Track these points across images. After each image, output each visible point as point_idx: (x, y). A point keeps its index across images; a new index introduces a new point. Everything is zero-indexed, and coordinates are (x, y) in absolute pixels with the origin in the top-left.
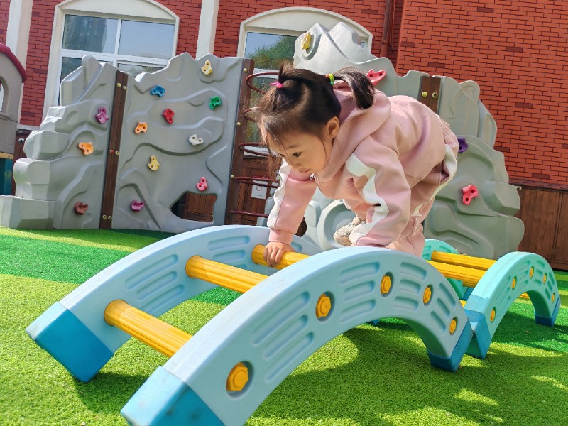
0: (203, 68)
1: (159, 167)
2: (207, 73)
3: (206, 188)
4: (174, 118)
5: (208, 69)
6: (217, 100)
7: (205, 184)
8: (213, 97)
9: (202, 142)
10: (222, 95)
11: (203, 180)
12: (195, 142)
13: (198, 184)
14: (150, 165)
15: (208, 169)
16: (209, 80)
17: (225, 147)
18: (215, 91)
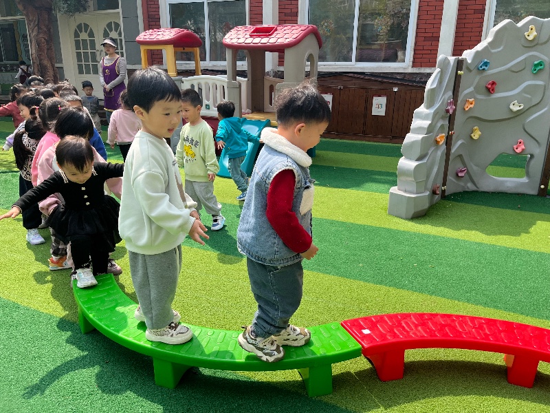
0: (526, 34)
1: (480, 136)
2: (530, 38)
3: (523, 150)
4: (496, 87)
5: (532, 35)
6: (540, 64)
7: (523, 147)
8: (536, 63)
9: (522, 107)
10: (546, 58)
11: (520, 143)
12: (515, 108)
13: (515, 147)
14: (472, 135)
15: (525, 131)
16: (532, 45)
17: (546, 109)
18: (538, 55)
